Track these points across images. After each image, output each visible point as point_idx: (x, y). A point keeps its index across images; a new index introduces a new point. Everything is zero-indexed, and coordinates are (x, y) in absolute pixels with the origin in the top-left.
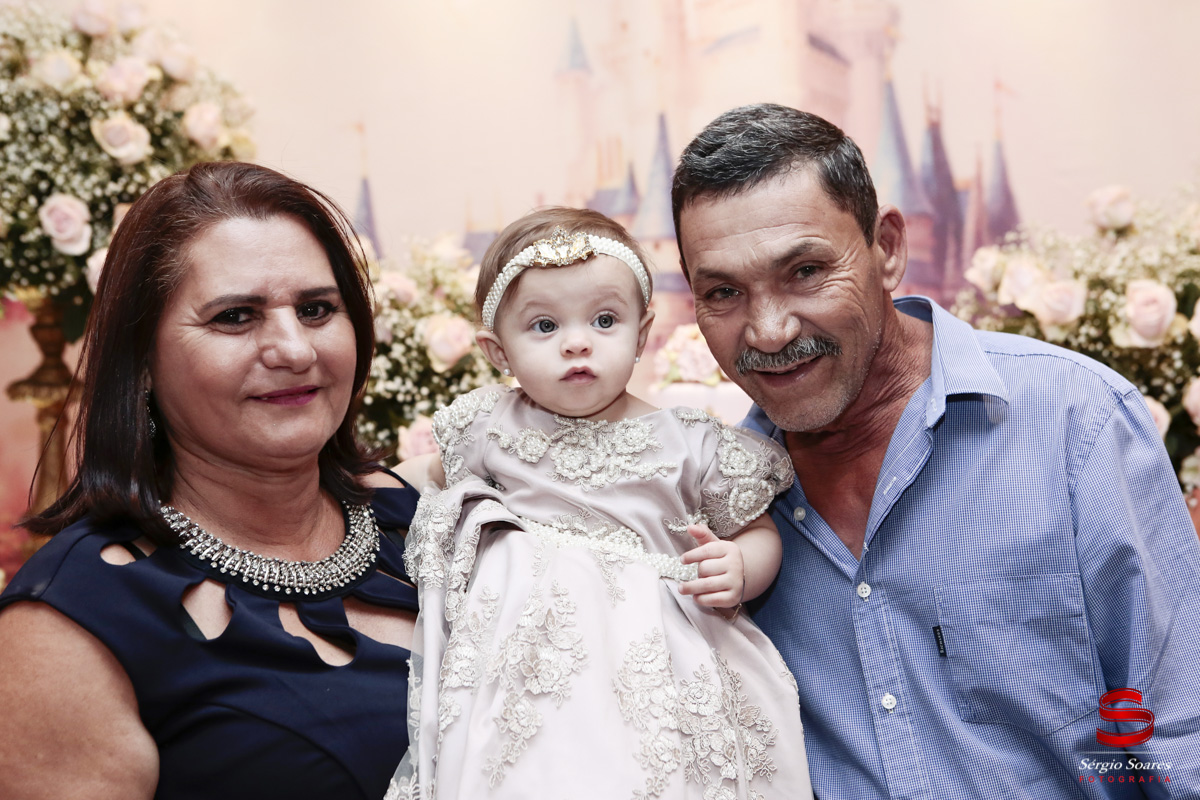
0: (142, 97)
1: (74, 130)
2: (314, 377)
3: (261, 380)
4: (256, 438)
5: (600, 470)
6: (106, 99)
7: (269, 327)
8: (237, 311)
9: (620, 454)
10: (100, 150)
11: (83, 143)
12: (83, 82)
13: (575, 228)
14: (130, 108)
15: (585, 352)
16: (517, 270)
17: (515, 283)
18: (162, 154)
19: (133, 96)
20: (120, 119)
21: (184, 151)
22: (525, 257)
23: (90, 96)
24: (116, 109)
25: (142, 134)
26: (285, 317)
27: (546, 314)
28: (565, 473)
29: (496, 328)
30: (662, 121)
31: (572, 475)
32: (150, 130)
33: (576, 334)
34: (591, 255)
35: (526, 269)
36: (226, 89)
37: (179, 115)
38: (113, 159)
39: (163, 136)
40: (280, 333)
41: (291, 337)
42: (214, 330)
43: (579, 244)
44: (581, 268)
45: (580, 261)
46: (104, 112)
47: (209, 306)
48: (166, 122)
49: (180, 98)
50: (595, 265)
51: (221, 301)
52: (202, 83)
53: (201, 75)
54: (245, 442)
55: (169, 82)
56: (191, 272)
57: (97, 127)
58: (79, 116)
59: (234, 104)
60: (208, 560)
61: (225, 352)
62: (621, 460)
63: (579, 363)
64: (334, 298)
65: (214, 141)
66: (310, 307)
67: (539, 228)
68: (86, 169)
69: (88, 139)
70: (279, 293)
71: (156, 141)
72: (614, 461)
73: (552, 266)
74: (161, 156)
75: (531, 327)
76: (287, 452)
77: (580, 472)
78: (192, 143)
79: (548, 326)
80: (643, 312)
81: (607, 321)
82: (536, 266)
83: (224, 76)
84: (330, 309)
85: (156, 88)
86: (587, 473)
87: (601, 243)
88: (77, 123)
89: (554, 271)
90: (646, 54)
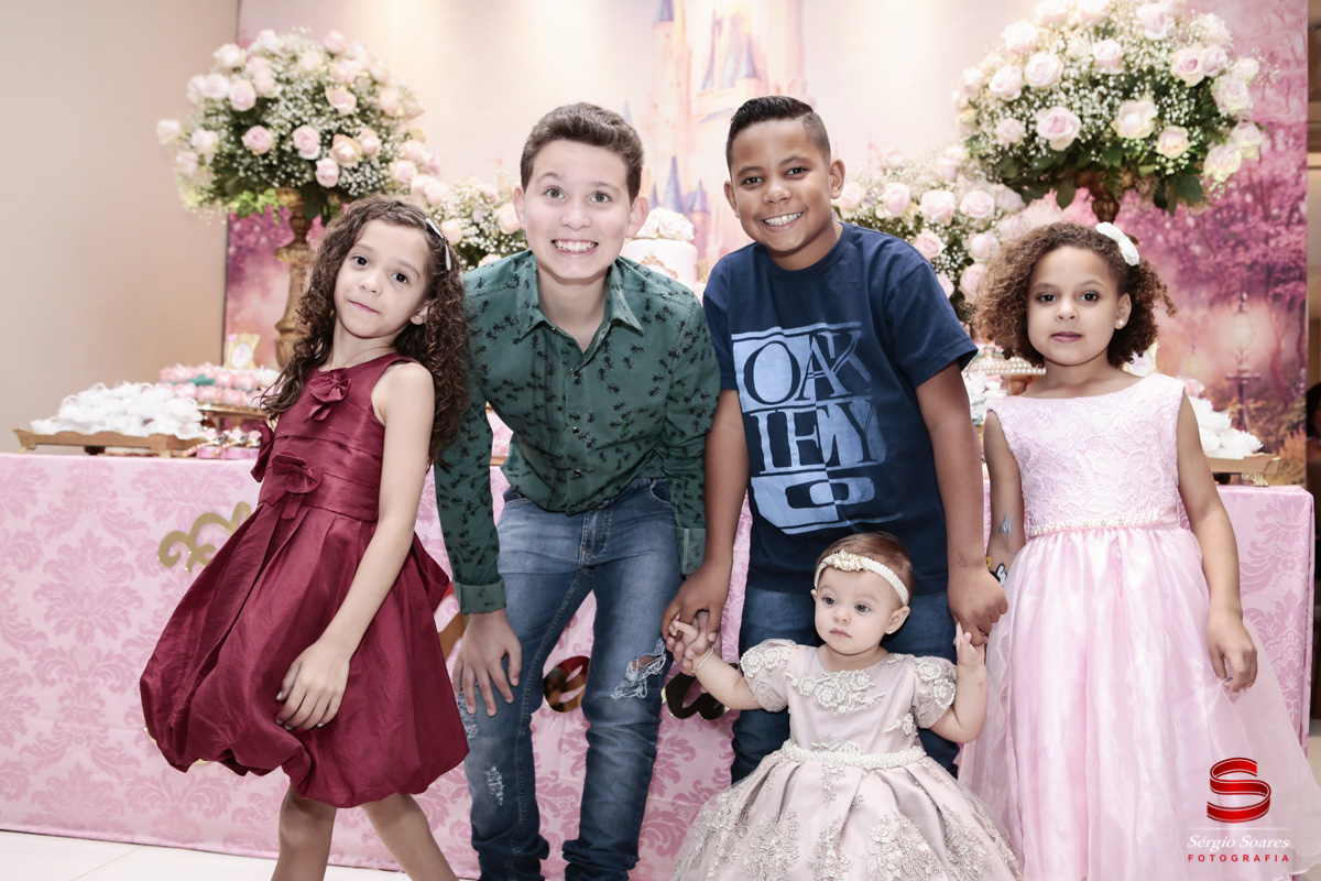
5: (842, 703)
9: (854, 692)
10: (329, 105)
11: (321, 102)
14: (348, 86)
15: (845, 622)
20: (342, 91)
23: (326, 78)
24: (340, 86)
25: (354, 101)
28: (823, 704)
30: (674, 160)
31: (827, 706)
35: (828, 566)
38: (335, 109)
43: (855, 562)
45: (855, 571)
46: (334, 87)
55: (375, 84)
57: (329, 93)
58: (320, 89)
62: (855, 695)
68: (320, 114)
69: (323, 99)
72: (852, 696)
73: (839, 569)
77: (831, 704)
78: (383, 112)
82: (832, 566)
86: (835, 705)
88: (318, 93)
90: (668, 122)
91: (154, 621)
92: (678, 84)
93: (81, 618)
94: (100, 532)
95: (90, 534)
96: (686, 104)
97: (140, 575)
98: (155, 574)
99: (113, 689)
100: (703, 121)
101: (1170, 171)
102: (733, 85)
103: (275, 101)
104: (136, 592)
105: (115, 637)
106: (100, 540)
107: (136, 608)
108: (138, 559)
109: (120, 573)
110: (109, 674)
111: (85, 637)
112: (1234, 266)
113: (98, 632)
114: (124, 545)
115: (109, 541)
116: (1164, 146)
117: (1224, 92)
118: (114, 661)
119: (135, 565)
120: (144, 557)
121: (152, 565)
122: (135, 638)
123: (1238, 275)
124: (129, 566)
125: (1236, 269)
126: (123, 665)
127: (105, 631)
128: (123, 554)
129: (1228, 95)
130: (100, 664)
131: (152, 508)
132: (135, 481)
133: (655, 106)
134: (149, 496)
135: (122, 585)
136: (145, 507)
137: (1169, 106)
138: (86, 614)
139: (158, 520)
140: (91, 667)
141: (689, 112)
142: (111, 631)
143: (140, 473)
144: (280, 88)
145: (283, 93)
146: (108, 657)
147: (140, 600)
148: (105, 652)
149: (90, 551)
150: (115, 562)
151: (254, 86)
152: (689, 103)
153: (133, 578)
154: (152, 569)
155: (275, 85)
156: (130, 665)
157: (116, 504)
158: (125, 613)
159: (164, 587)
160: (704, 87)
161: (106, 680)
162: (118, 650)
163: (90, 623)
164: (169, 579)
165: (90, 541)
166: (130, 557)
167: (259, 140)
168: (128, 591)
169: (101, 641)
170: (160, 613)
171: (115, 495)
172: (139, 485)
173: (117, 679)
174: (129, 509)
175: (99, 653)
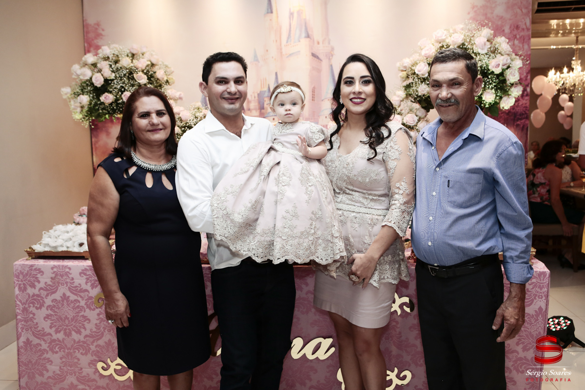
0: (146, 68)
1: (130, 76)
2: (161, 127)
3: (149, 128)
4: (149, 139)
6: (137, 69)
7: (151, 117)
8: (145, 115)
10: (136, 81)
11: (132, 80)
12: (132, 65)
13: (289, 85)
14: (143, 71)
15: (289, 110)
16: (277, 93)
17: (277, 96)
18: (151, 82)
19: (144, 68)
20: (140, 74)
21: (156, 81)
22: (278, 90)
23: (133, 68)
24: (139, 71)
25: (146, 77)
26: (154, 116)
27: (282, 103)
29: (273, 105)
30: (276, 74)
32: (147, 76)
33: (288, 106)
34: (291, 91)
35: (279, 93)
36: (166, 66)
37: (155, 73)
38: (139, 83)
39: (151, 77)
40: (152, 118)
41: (155, 119)
42: (141, 118)
43: (289, 88)
44: (289, 93)
45: (289, 92)
46: (137, 72)
47: (139, 114)
48: (152, 74)
49: (155, 69)
50: (292, 93)
51: (141, 113)
52: (161, 65)
53: (160, 63)
54: (147, 140)
55: (153, 65)
56: (136, 108)
57: (135, 76)
58: (131, 73)
59: (168, 70)
60: (140, 165)
61: (143, 122)
63: (289, 112)
64: (164, 112)
65: (163, 79)
66: (159, 113)
67: (282, 85)
68: (133, 85)
69: (133, 78)
70: (153, 111)
71: (149, 79)
73: (284, 93)
74: (150, 82)
75: (279, 105)
76: (156, 141)
78: (158, 79)
79: (283, 105)
80: (303, 102)
81: (294, 104)
82: (281, 92)
83: (166, 63)
84: (164, 114)
85: (150, 66)
87: (294, 88)
89: (284, 94)
90: (273, 57)
91: (96, 328)
92: (276, 41)
93: (65, 327)
94: (68, 294)
95: (64, 294)
96: (280, 49)
97: (87, 310)
98: (94, 310)
99: (82, 354)
100: (288, 57)
101: (487, 106)
102: (300, 41)
103: (112, 80)
104: (87, 317)
105: (80, 334)
106: (69, 297)
107: (87, 323)
108: (86, 304)
109: (79, 309)
110: (80, 348)
111: (68, 334)
112: (502, 113)
113: (73, 333)
114: (79, 299)
115: (73, 297)
116: (486, 98)
117: (509, 75)
118: (81, 343)
119: (85, 306)
120: (88, 303)
121: (92, 306)
122: (89, 334)
123: (503, 117)
124: (82, 307)
125: (503, 115)
126: (85, 345)
127: (77, 332)
128: (79, 302)
129: (511, 77)
130: (75, 345)
131: (89, 284)
132: (80, 274)
133: (267, 51)
134: (87, 279)
135: (81, 314)
136: (86, 283)
137: (488, 82)
138: (67, 326)
139: (92, 289)
140: (72, 346)
141: (281, 53)
142: (79, 332)
143: (82, 270)
144: (114, 75)
145: (116, 77)
146: (79, 342)
147: (89, 320)
148: (77, 340)
149: (65, 301)
150: (76, 305)
151: (102, 75)
152: (281, 49)
153: (85, 311)
154: (92, 308)
155: (111, 74)
156: (88, 345)
157: (74, 282)
158: (83, 325)
159: (98, 315)
160: (287, 42)
161: (79, 351)
162: (82, 339)
163: (69, 329)
164: (100, 311)
165: (65, 297)
166: (83, 303)
167: (107, 98)
168: (83, 316)
169: (75, 336)
170: (98, 325)
171: (73, 279)
172: (82, 275)
173: (83, 350)
174: (79, 284)
175: (74, 341)
